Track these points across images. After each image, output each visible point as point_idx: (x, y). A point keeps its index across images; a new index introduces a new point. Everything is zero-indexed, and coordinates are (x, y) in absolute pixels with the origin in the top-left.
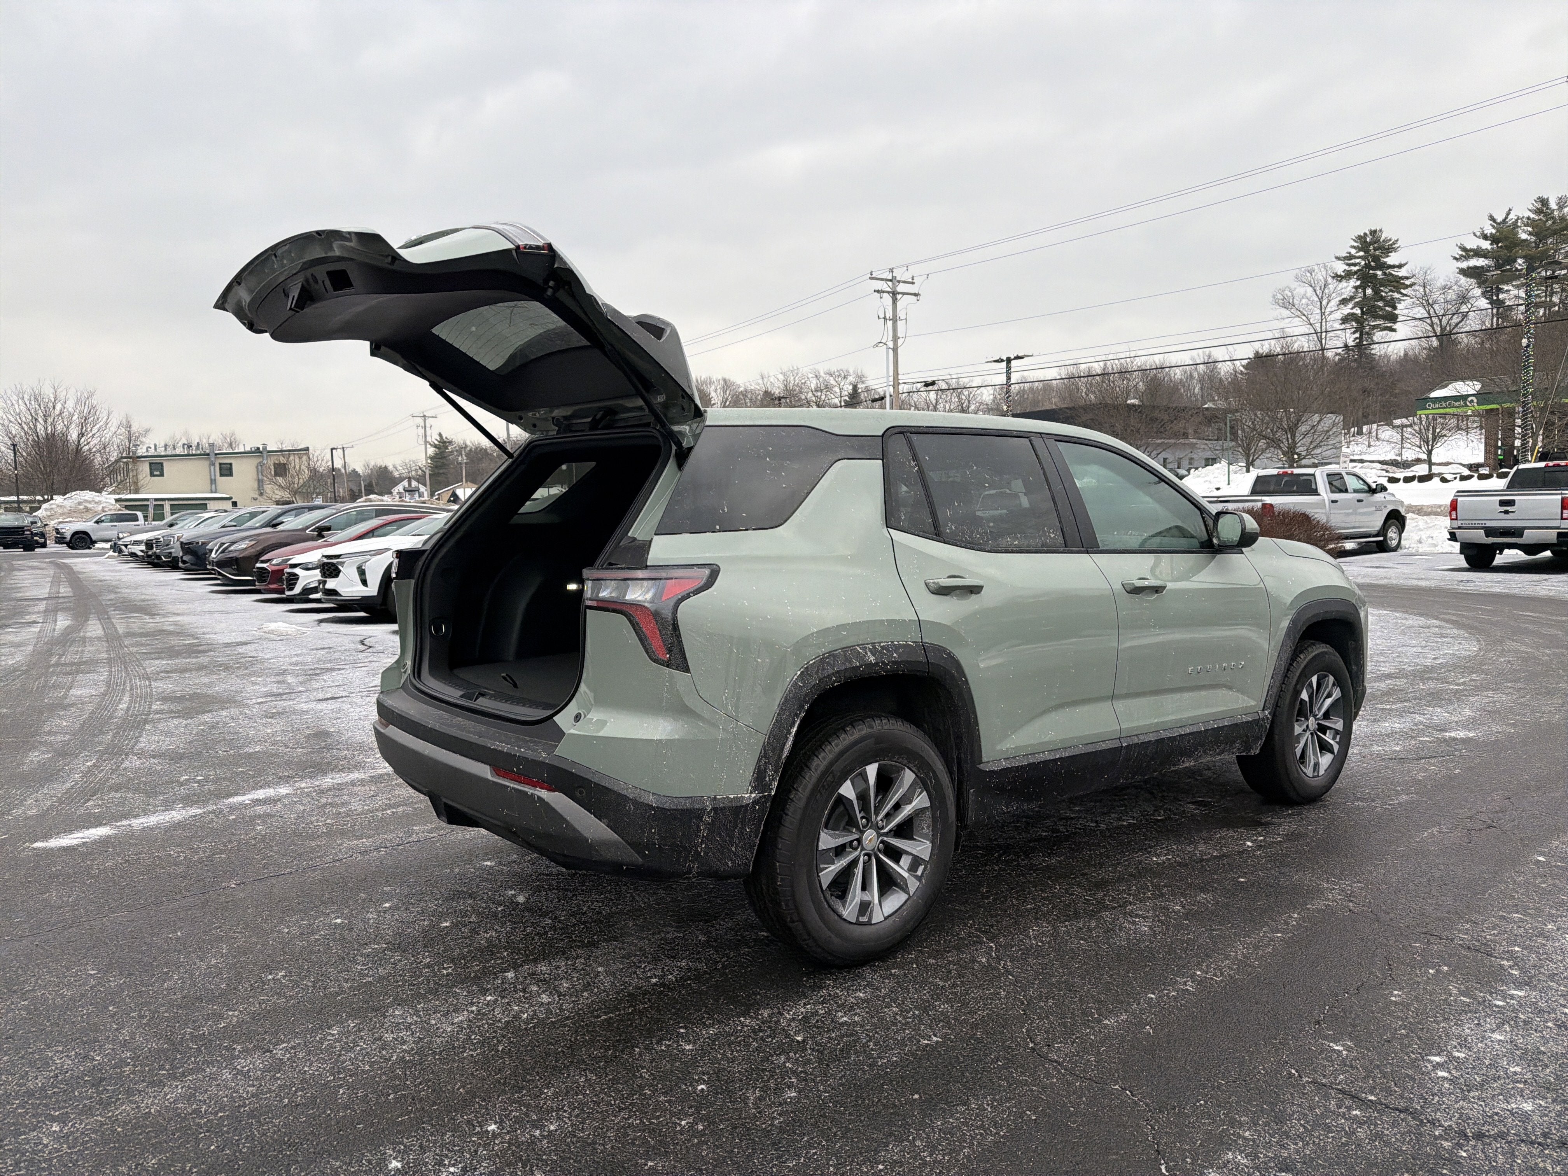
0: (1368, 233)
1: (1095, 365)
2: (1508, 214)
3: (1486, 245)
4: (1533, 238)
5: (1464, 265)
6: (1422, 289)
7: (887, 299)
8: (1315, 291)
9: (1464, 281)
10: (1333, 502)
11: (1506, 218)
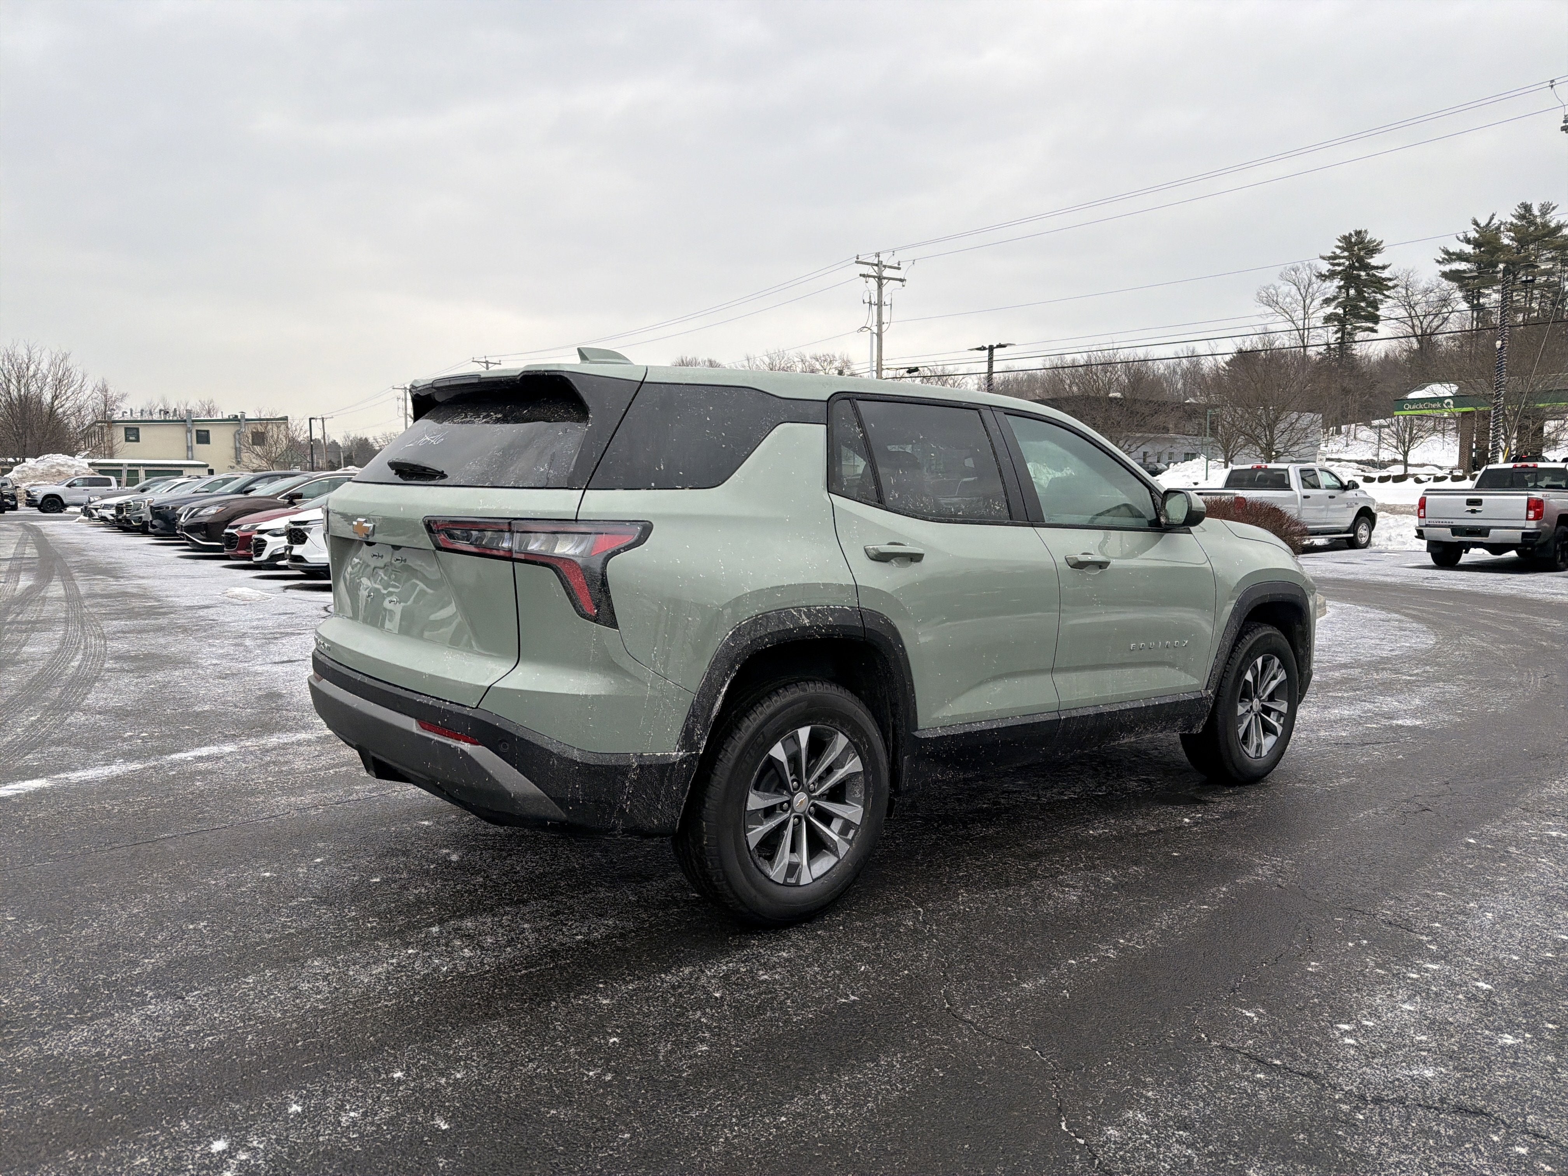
0: (1353, 233)
1: (1078, 356)
2: (1492, 219)
3: (1469, 249)
4: (1515, 244)
5: (1447, 268)
6: (1404, 292)
7: (873, 283)
8: (1299, 289)
9: (1446, 284)
10: (1305, 497)
11: (1489, 223)
